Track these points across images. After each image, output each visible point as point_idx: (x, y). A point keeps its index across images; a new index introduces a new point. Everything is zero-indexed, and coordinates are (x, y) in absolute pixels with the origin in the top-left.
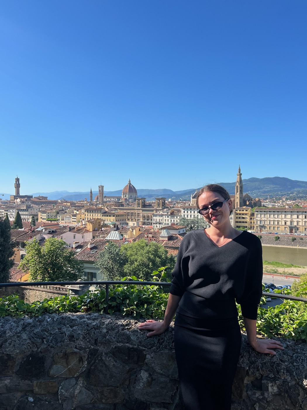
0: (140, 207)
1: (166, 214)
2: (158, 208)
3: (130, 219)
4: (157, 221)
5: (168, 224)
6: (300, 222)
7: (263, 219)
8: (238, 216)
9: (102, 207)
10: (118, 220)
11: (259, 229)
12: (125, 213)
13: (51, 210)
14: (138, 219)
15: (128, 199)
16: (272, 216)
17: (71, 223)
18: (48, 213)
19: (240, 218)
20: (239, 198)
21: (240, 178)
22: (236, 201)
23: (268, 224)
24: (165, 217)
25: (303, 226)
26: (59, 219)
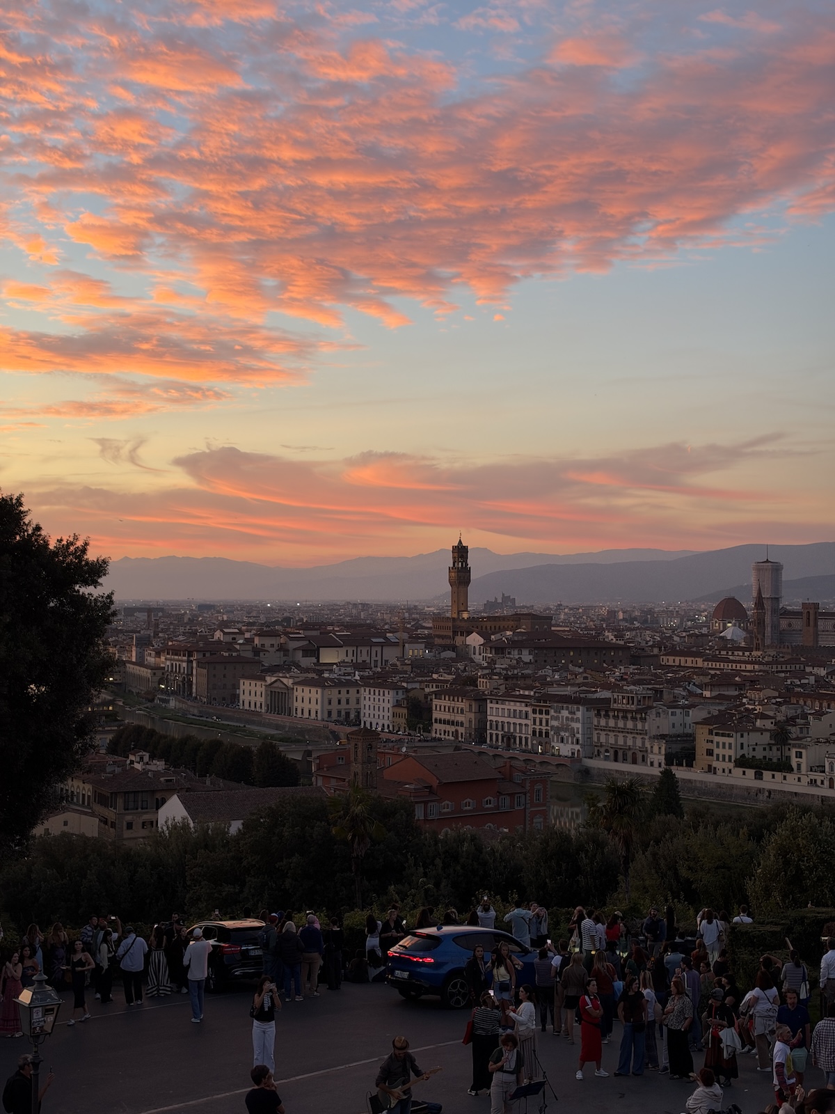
18: (742, 736)
26: (799, 766)
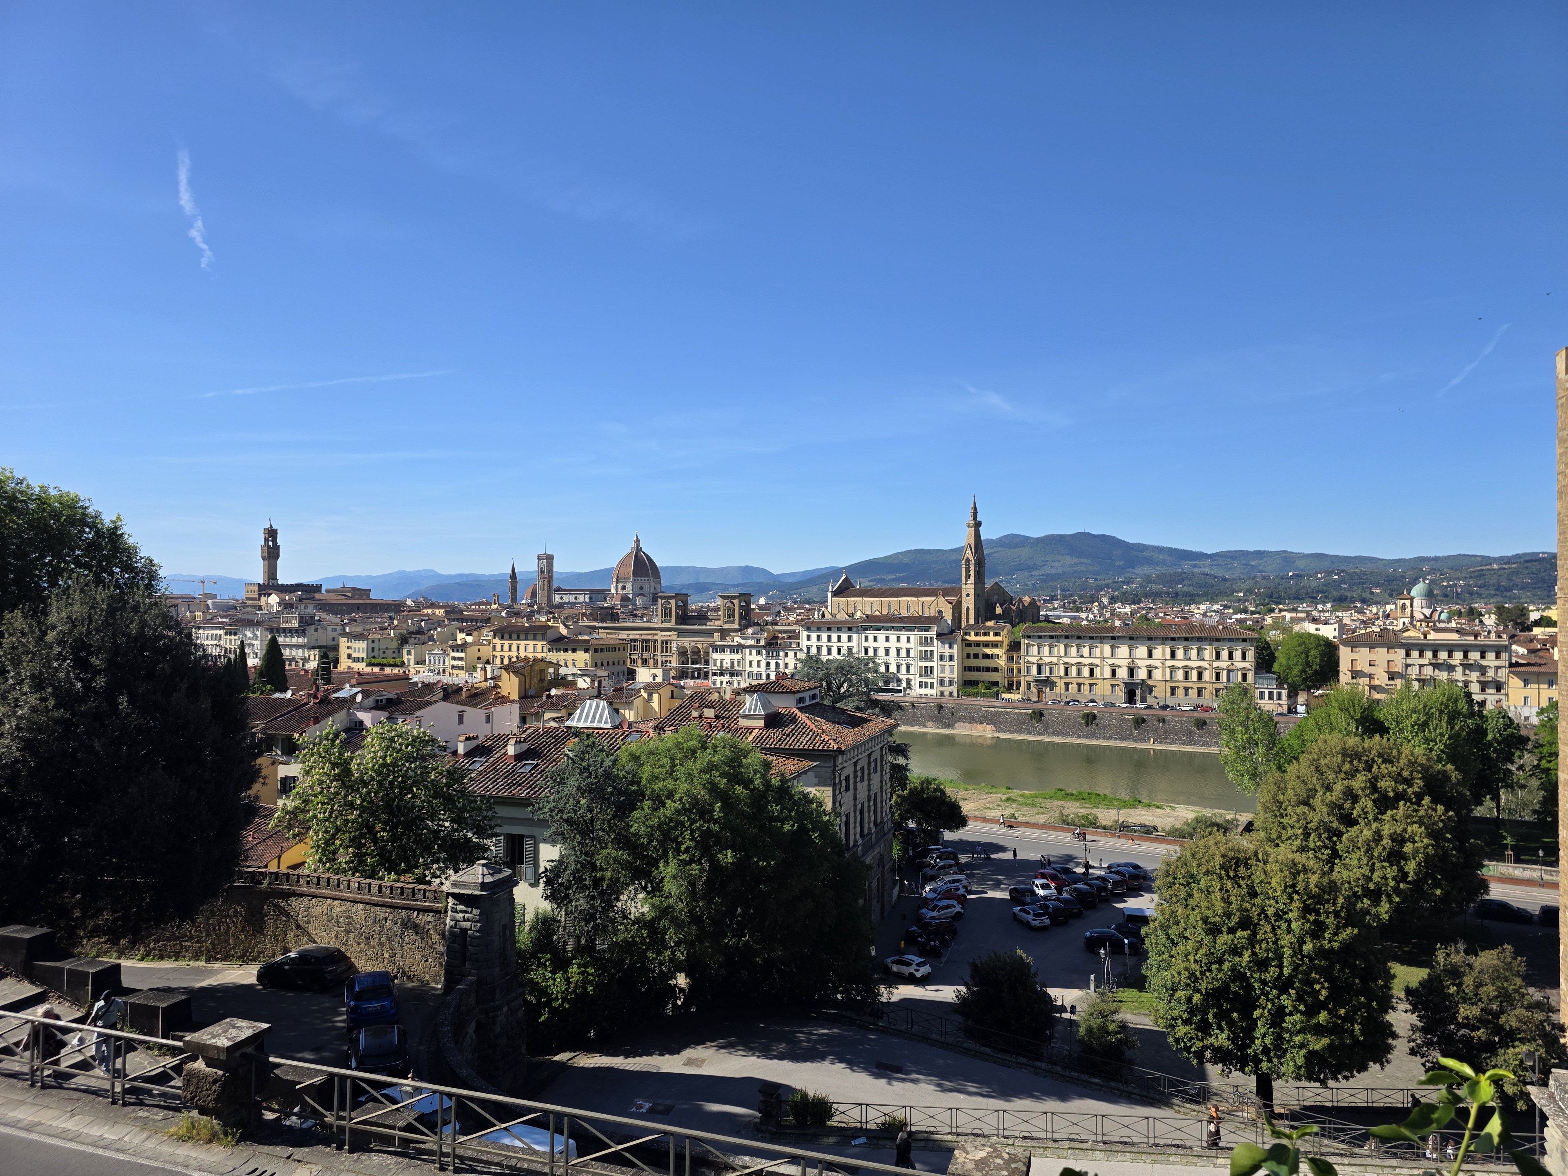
0: (670, 621)
1: (752, 642)
2: (726, 626)
3: (640, 661)
4: (725, 665)
5: (758, 675)
6: (1156, 667)
7: (1047, 660)
8: (973, 650)
9: (550, 623)
10: (599, 664)
11: (1034, 690)
12: (621, 642)
13: (381, 632)
14: (664, 658)
15: (630, 596)
16: (1073, 650)
17: (447, 674)
18: (373, 642)
19: (976, 656)
20: (972, 596)
21: (977, 535)
22: (963, 603)
23: (1062, 674)
24: (751, 654)
25: (1166, 681)
26: (409, 660)
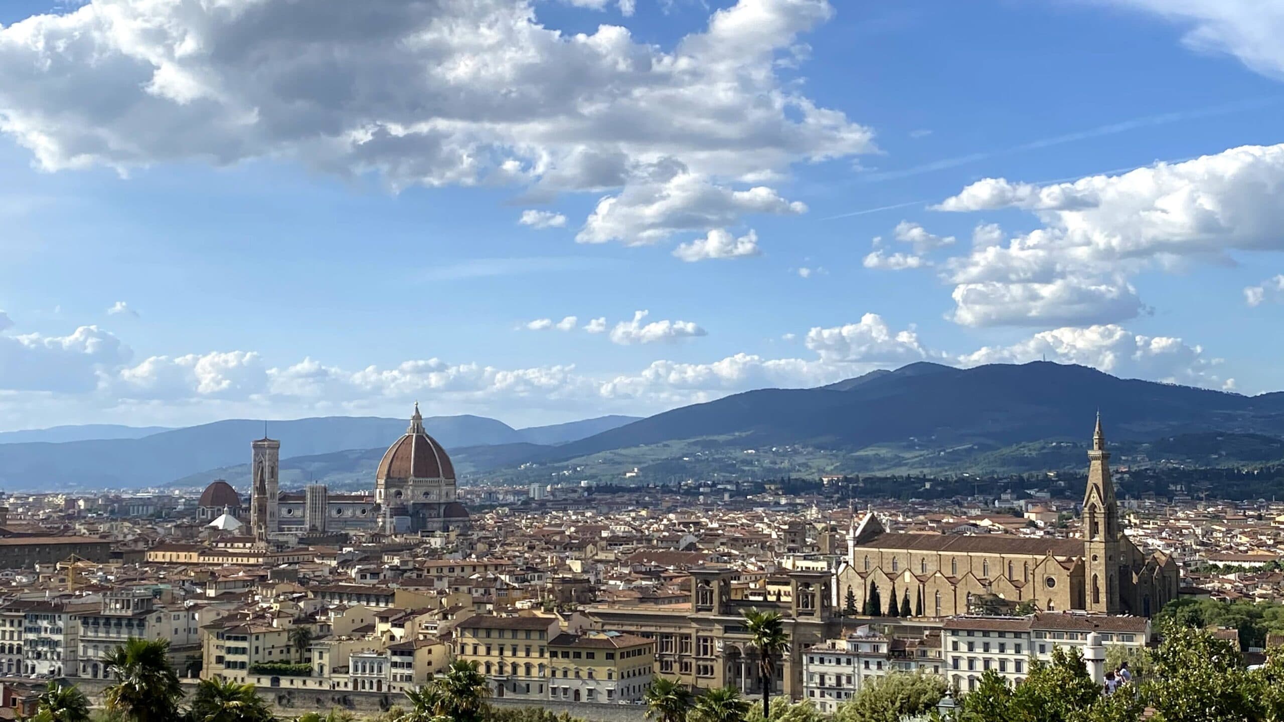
0: (710, 610)
1: (868, 650)
2: (802, 619)
4: (828, 681)
9: (539, 614)
10: (625, 675)
14: (701, 663)
17: (385, 687)
18: (257, 638)
20: (1101, 560)
22: (1087, 571)
24: (867, 666)
26: (322, 667)
